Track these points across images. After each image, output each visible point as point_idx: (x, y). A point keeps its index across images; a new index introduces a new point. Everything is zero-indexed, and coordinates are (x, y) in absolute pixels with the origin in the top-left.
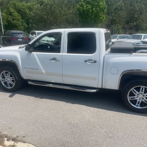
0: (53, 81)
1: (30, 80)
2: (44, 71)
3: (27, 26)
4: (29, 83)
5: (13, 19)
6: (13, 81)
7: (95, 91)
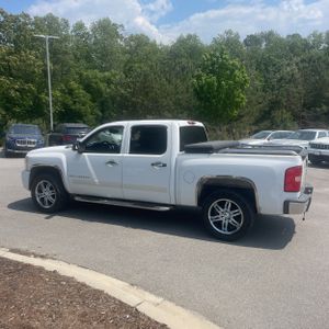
0: (109, 196)
1: (78, 195)
2: (96, 181)
3: (100, 114)
4: (77, 199)
5: (75, 102)
6: (53, 196)
7: (167, 208)
